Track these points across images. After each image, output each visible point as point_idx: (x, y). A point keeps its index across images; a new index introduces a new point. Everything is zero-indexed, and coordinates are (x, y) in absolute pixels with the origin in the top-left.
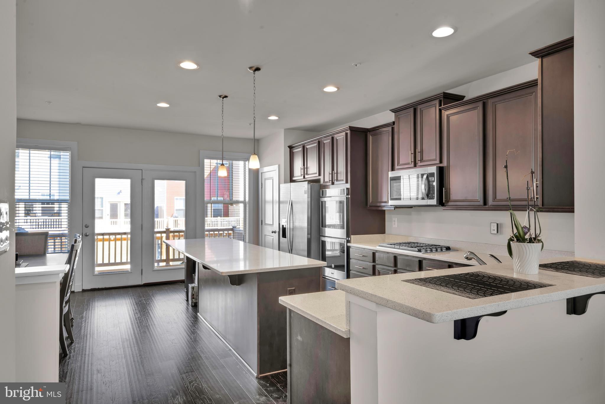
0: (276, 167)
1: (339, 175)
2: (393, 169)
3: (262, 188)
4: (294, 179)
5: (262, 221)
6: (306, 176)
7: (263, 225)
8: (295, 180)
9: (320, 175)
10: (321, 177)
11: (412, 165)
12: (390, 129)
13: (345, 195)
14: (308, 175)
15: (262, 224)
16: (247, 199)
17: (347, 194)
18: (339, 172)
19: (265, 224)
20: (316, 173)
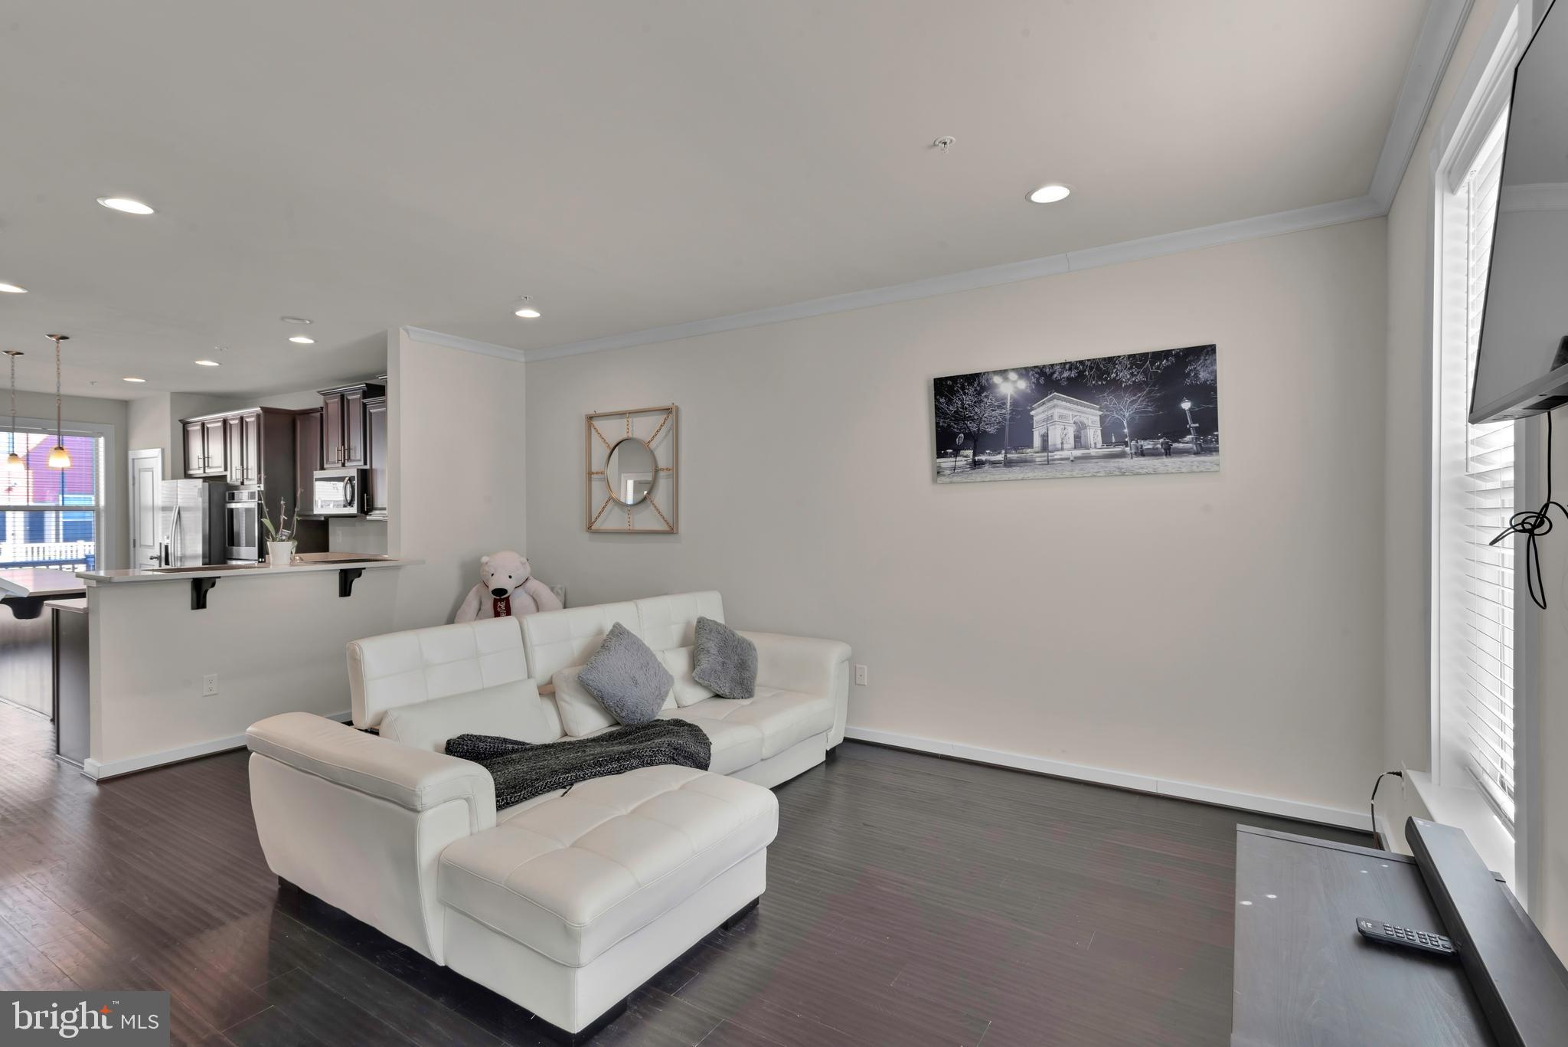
0: (157, 452)
1: (249, 471)
2: (322, 468)
3: (134, 484)
4: (191, 472)
5: (134, 541)
6: (207, 470)
7: (136, 548)
8: (191, 475)
9: (226, 470)
10: (228, 473)
11: (340, 465)
12: (318, 414)
13: (257, 499)
14: (211, 468)
15: (134, 546)
16: (102, 503)
17: (260, 499)
18: (249, 468)
19: (141, 546)
20: (220, 467)
